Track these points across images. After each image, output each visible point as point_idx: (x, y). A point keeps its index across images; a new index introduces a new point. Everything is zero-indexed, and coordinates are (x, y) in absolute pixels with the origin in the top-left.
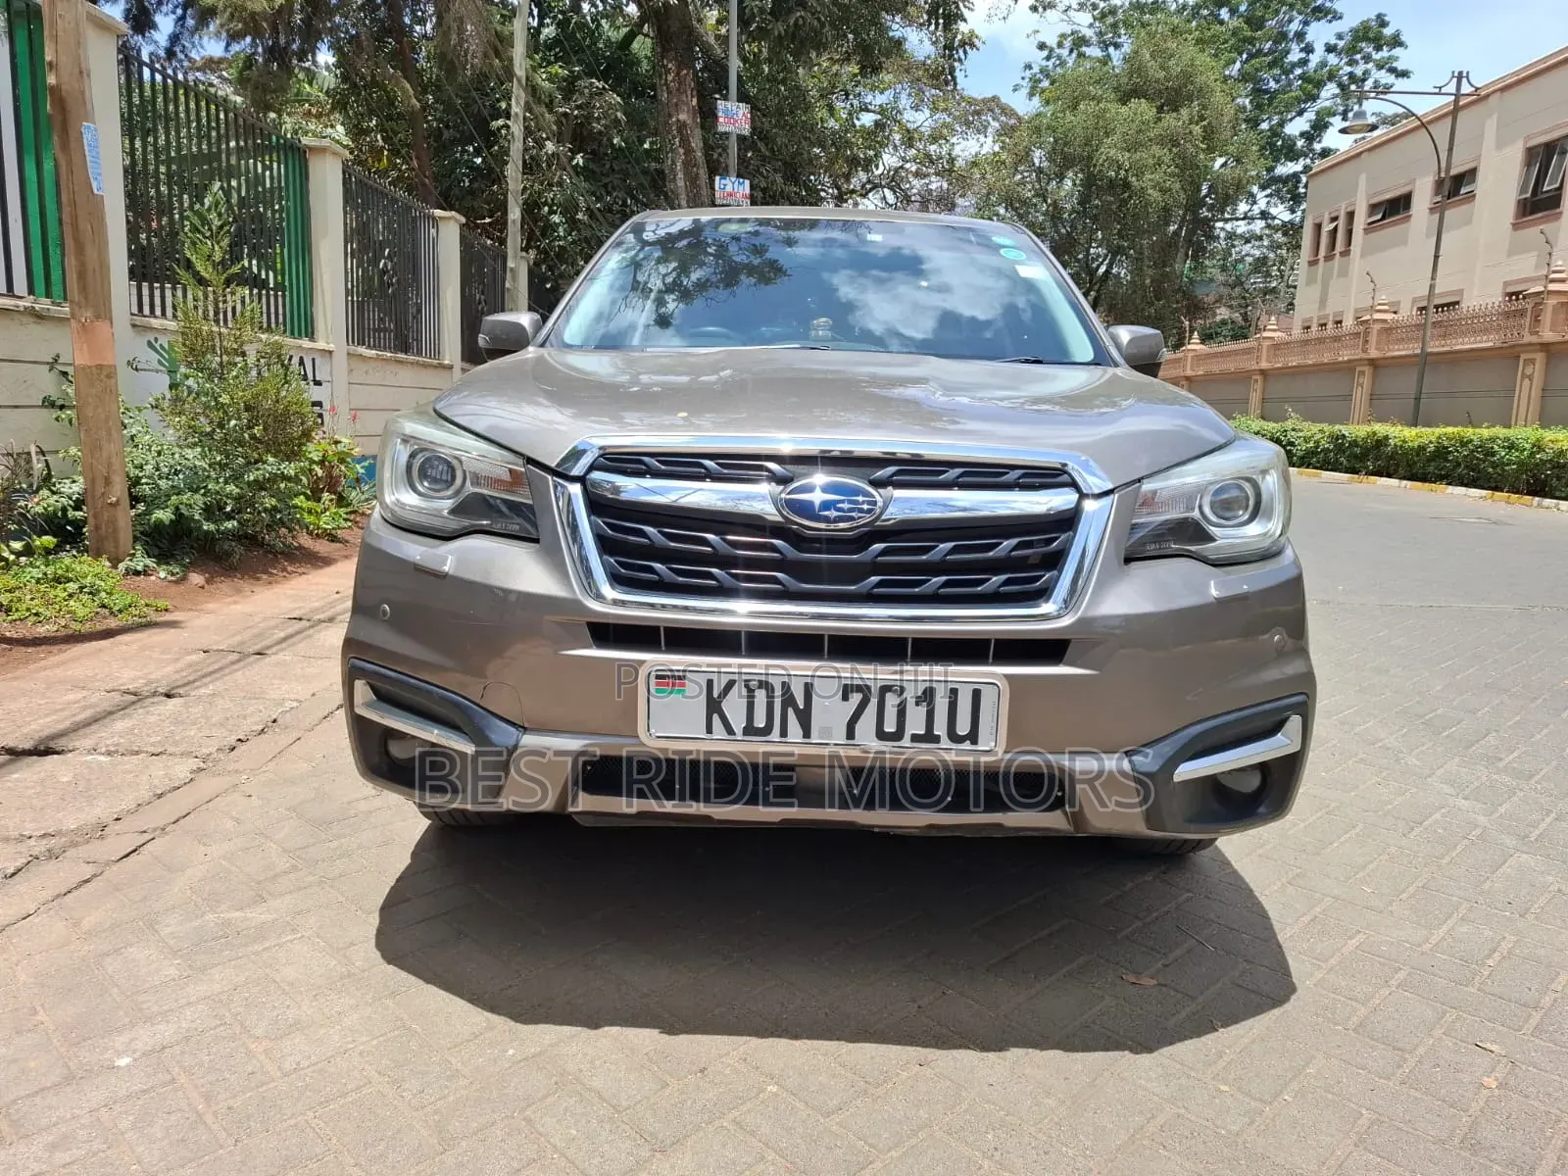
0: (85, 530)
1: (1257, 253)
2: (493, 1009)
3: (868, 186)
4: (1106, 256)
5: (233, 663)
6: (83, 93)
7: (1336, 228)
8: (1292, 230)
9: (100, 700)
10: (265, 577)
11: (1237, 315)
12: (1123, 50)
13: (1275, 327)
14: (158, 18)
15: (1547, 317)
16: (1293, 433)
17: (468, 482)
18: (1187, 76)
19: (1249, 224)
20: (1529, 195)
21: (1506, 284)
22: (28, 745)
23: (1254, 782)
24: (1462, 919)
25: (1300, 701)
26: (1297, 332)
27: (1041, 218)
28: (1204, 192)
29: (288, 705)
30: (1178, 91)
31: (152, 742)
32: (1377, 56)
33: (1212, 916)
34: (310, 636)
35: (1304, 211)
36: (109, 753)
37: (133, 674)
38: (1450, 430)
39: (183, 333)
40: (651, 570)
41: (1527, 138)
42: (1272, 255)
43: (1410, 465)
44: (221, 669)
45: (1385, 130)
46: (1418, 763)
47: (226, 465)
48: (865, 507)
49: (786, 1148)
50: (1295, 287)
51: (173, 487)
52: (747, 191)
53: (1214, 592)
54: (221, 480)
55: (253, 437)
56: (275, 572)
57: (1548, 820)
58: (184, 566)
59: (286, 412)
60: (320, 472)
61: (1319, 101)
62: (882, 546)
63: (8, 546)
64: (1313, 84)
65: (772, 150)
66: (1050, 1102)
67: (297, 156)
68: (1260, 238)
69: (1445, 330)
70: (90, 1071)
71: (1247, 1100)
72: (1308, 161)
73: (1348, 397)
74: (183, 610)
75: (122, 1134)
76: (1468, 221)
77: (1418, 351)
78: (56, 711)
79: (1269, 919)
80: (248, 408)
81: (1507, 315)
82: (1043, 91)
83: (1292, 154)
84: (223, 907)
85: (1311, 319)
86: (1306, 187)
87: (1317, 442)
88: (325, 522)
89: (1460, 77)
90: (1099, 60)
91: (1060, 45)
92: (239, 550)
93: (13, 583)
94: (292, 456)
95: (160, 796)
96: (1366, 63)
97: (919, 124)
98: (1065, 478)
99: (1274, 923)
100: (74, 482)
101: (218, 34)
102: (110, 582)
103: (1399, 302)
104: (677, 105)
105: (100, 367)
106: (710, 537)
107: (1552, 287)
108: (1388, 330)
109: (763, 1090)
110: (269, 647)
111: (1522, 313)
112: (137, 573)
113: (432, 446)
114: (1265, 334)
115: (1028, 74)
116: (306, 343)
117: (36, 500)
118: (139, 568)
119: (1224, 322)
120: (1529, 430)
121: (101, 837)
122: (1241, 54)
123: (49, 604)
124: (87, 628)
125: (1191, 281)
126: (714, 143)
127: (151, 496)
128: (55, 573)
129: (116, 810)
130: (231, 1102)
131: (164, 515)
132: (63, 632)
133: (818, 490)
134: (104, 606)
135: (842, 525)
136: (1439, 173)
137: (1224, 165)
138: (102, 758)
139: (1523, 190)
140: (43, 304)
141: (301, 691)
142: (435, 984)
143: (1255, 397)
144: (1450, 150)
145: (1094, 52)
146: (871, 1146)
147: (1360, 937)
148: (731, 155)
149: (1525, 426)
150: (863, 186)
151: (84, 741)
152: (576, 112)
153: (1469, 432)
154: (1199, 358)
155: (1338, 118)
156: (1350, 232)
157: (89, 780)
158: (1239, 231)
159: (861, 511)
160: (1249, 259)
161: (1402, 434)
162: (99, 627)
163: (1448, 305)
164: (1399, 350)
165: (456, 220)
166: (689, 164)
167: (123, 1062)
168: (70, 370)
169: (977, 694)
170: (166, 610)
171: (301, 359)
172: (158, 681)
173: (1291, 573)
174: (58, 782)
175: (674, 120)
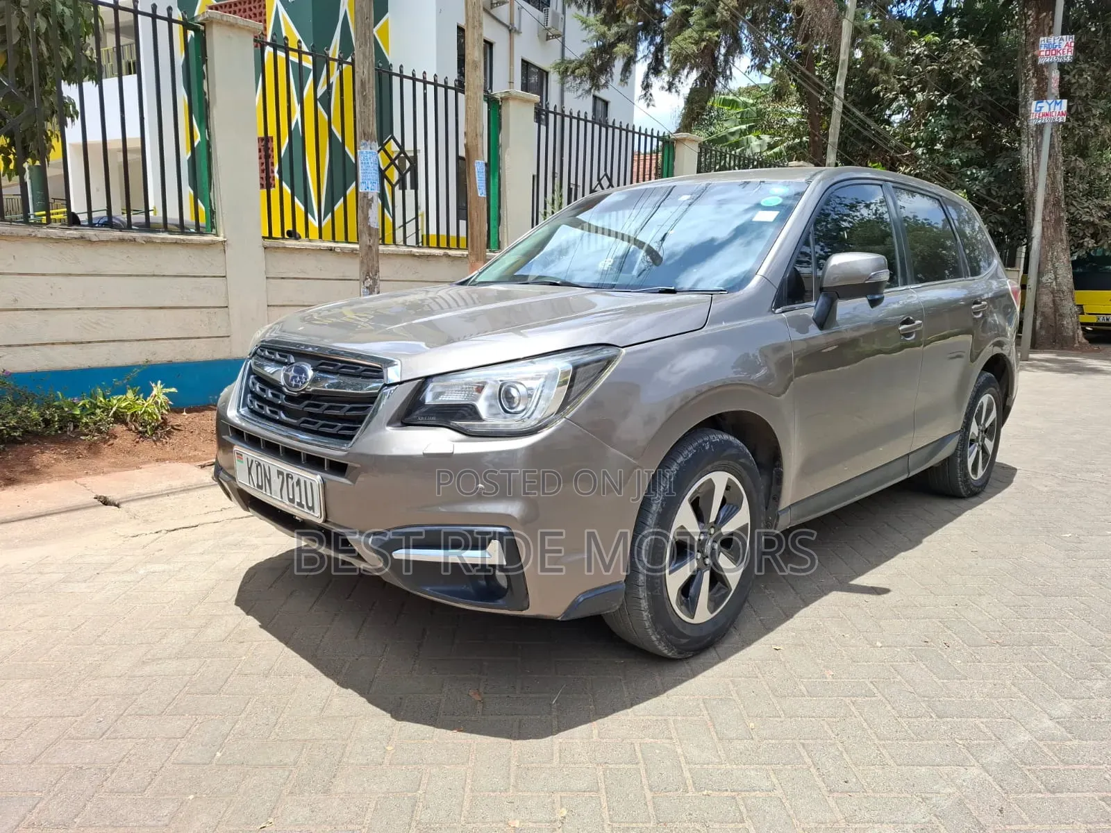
6: (477, 145)
48: (304, 380)
52: (1065, 109)
98: (381, 374)
106: (268, 390)
133: (292, 371)
135: (295, 389)
148: (1051, 81)
159: (302, 382)
175: (1030, 56)
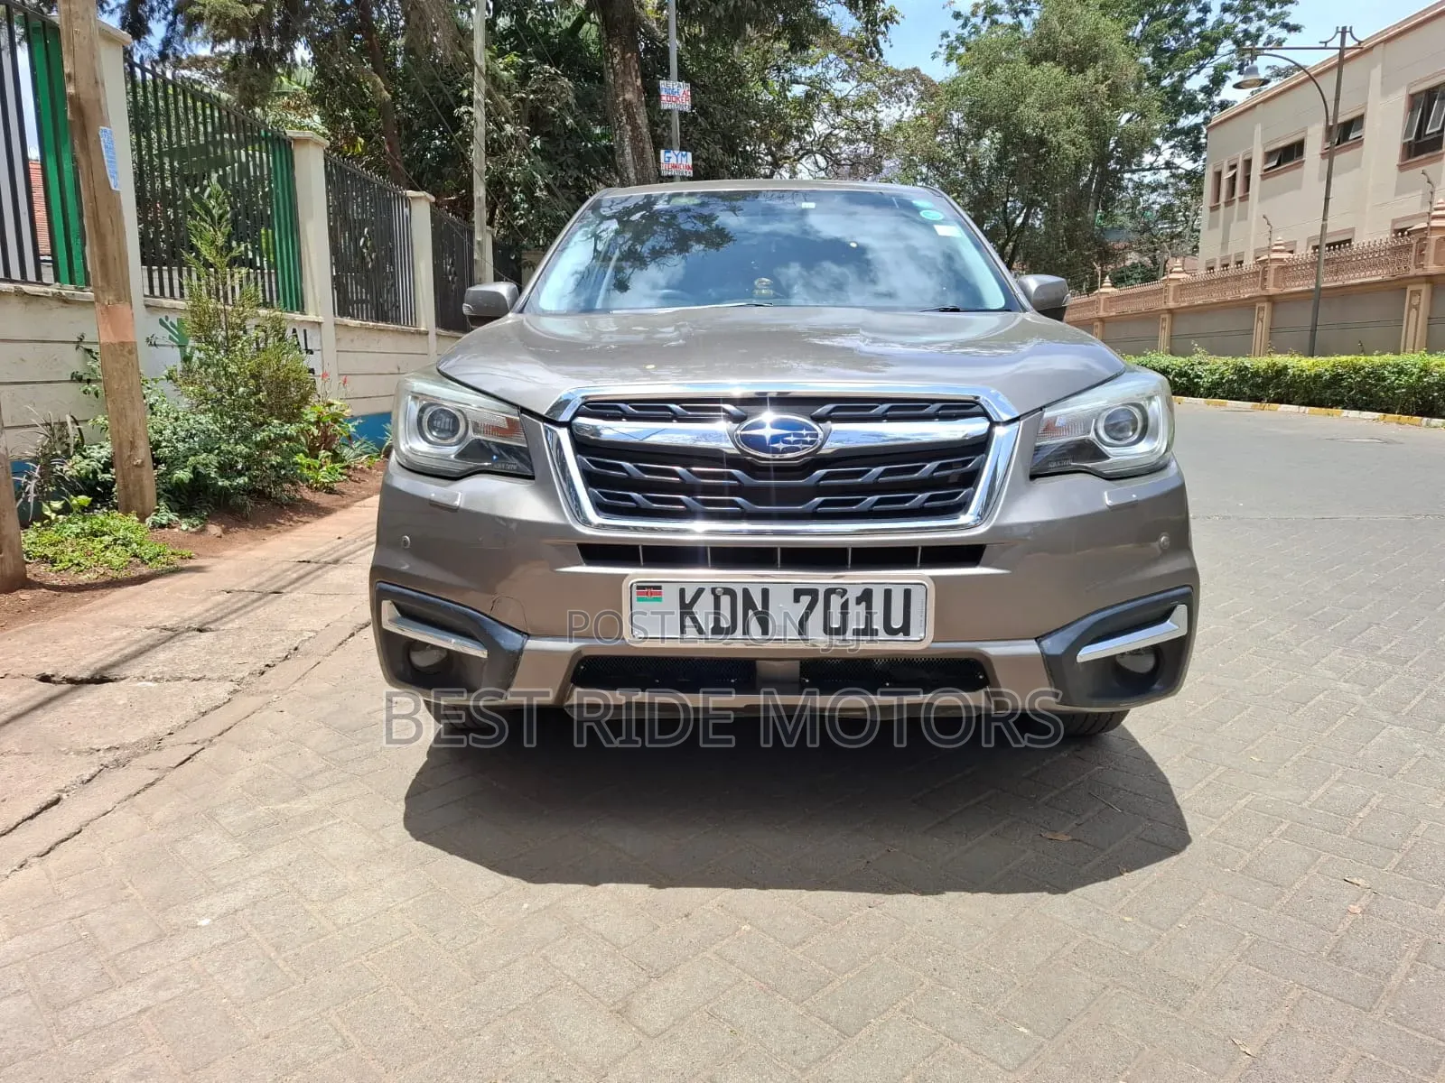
0: (114, 489)
1: (1163, 200)
2: (507, 873)
3: (801, 152)
4: (1023, 209)
5: (254, 601)
6: (99, 100)
7: (1235, 175)
8: (1194, 178)
9: (141, 635)
10: (274, 526)
11: (1146, 259)
12: (1033, 16)
13: (1180, 269)
14: (152, 24)
15: (1430, 252)
16: (1200, 367)
17: (470, 432)
18: (1092, 40)
19: (1155, 174)
20: (1412, 138)
21: (1394, 222)
22: (85, 675)
23: (1148, 664)
24: (1338, 781)
25: (1185, 592)
26: (1202, 273)
27: (961, 175)
28: (1112, 146)
29: (307, 635)
30: (1084, 52)
31: (191, 669)
32: (1269, 13)
33: (1120, 785)
34: (319, 576)
35: (1205, 160)
36: (156, 680)
37: (167, 613)
38: (1344, 358)
39: (192, 311)
40: (630, 499)
41: (1410, 85)
42: (1177, 202)
43: (1308, 391)
44: (245, 606)
45: (1279, 82)
46: (1306, 653)
47: (236, 428)
48: (809, 439)
49: (760, 972)
50: (1199, 231)
51: (189, 449)
52: (690, 163)
53: (1108, 502)
54: (232, 441)
55: (259, 402)
56: (282, 521)
57: (1418, 698)
58: (202, 518)
59: (286, 380)
60: (316, 432)
61: (1216, 57)
62: (824, 471)
63: (49, 505)
64: (1210, 43)
65: (712, 124)
66: (980, 933)
67: (283, 147)
68: (1165, 187)
69: (1337, 266)
70: (178, 930)
71: (1147, 927)
72: (1208, 113)
73: (1250, 332)
74: (206, 557)
75: (211, 975)
76: (1358, 165)
77: (1313, 287)
78: (106, 646)
79: (1169, 785)
80: (253, 376)
81: (1396, 250)
82: (960, 57)
83: (1193, 108)
84: (272, 800)
85: (1214, 261)
86: (1206, 137)
87: (1222, 373)
88: (323, 476)
89: (1344, 32)
90: (1011, 27)
91: (974, 14)
92: (250, 504)
93: (56, 537)
94: (293, 417)
95: (204, 714)
96: (1260, 19)
97: (846, 93)
98: (977, 409)
99: (1173, 788)
100: (101, 447)
101: (205, 39)
102: (139, 534)
103: (1295, 242)
104: (623, 85)
105: (123, 344)
106: (678, 469)
107: (1435, 223)
108: (1284, 268)
109: (738, 929)
110: (284, 587)
111: (1408, 248)
112: (162, 526)
113: (439, 402)
114: (1172, 276)
115: (945, 41)
116: (298, 316)
117: (70, 464)
118: (164, 522)
119: (1134, 266)
120: (1417, 356)
121: (159, 749)
122: (1142, 16)
123: (88, 555)
124: (123, 574)
125: (1102, 229)
126: (658, 119)
127: (171, 457)
128: (92, 528)
129: (169, 726)
130: (297, 950)
131: (183, 475)
132: (102, 579)
133: (768, 426)
134: (135, 556)
135: (789, 455)
136: (1327, 120)
137: (1129, 120)
138: (150, 684)
139: (1407, 134)
140: (68, 290)
141: (317, 623)
142: (457, 855)
143: (1164, 336)
144: (1337, 99)
145: (1007, 19)
146: (830, 969)
147: (1250, 798)
148: (673, 129)
149: (1413, 352)
150: (796, 152)
151: (134, 670)
152: (532, 96)
153: (1362, 360)
154: (1112, 300)
155: (1236, 72)
156: (1247, 179)
157: (141, 703)
158: (1146, 181)
159: (805, 442)
160: (1156, 207)
161: (1300, 364)
162: (134, 574)
163: (1339, 243)
164: (1299, 286)
165: (427, 199)
166: (635, 139)
167: (204, 922)
168: (95, 348)
169: (907, 594)
170: (190, 558)
171: (294, 331)
172: (190, 619)
173: (1175, 484)
174: (116, 705)
175: (621, 99)
